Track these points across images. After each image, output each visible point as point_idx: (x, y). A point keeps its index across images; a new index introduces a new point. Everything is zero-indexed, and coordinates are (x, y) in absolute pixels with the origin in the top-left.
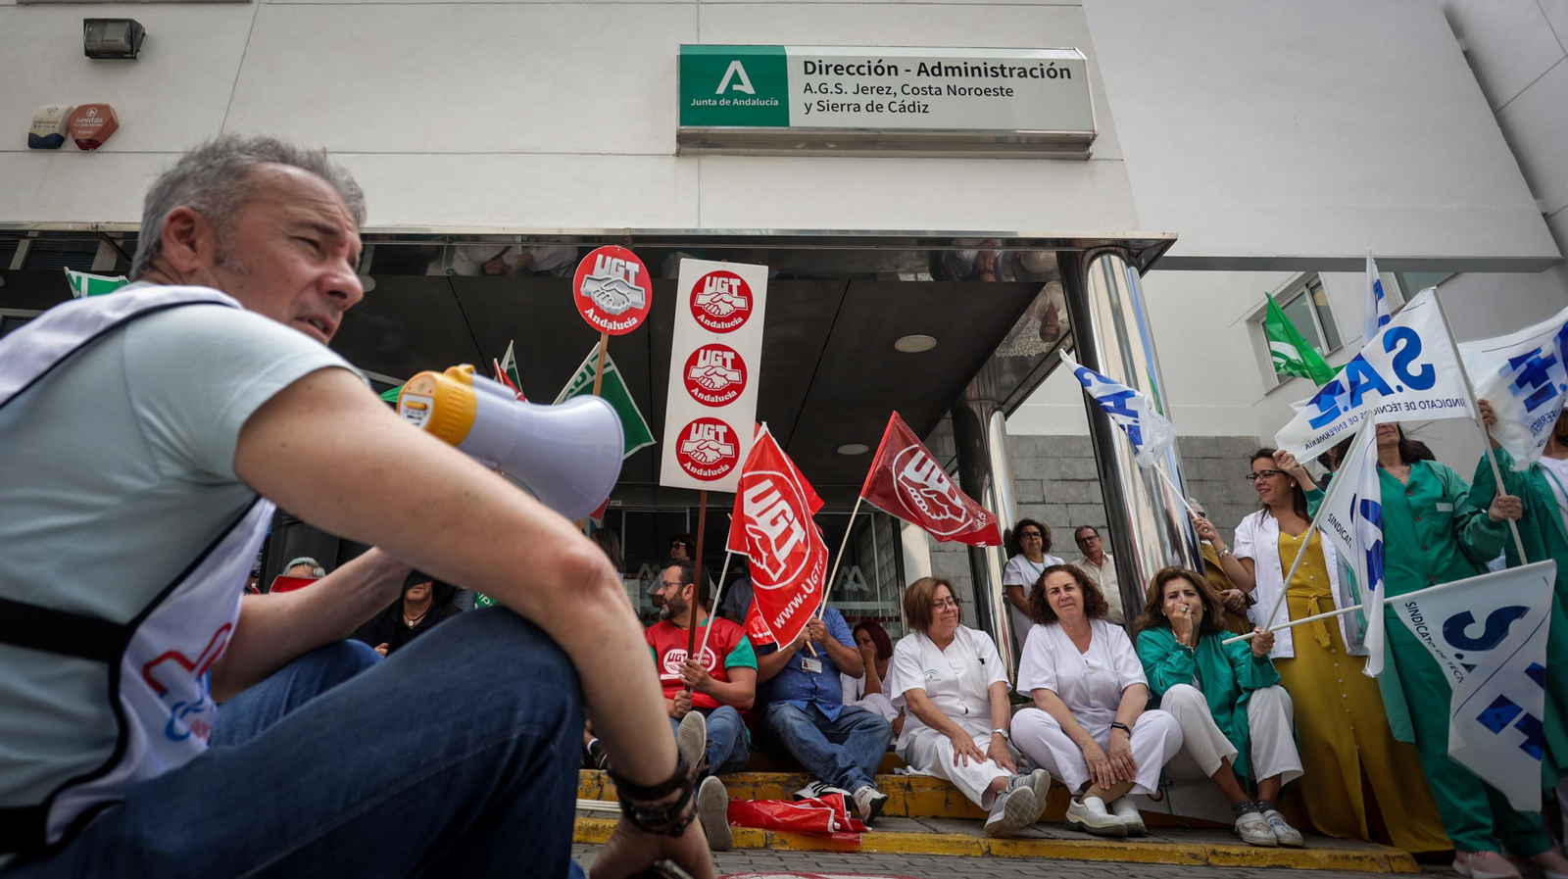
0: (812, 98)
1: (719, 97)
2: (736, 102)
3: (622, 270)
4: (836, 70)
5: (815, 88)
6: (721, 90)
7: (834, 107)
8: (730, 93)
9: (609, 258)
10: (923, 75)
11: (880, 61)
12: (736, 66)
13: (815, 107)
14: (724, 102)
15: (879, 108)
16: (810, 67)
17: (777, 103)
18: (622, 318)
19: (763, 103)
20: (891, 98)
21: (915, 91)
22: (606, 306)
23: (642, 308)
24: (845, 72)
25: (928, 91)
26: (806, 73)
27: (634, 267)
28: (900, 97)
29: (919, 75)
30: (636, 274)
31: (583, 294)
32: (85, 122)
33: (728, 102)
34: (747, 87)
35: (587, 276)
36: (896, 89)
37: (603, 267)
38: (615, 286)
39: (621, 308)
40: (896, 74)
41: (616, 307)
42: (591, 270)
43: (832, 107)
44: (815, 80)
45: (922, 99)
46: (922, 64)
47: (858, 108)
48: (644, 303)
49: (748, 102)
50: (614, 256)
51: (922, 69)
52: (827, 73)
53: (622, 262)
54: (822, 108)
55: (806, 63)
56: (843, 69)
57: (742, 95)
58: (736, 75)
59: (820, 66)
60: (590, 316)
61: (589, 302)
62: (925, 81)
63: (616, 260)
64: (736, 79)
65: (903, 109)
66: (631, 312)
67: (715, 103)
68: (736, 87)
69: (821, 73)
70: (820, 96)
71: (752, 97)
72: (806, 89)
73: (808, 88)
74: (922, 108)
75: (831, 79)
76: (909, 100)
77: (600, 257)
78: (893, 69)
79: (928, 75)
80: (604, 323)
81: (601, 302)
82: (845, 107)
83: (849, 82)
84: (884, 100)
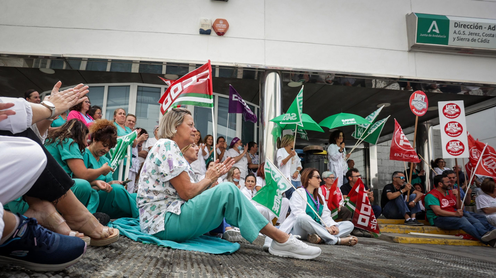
0: (456, 36)
1: (428, 34)
2: (433, 36)
3: (421, 97)
4: (464, 26)
5: (457, 32)
6: (429, 31)
7: (462, 39)
8: (432, 32)
9: (418, 94)
10: (490, 29)
11: (477, 24)
12: (434, 23)
13: (456, 39)
14: (430, 35)
15: (475, 40)
16: (457, 25)
17: (445, 37)
18: (421, 111)
19: (441, 37)
20: (479, 37)
21: (487, 35)
22: (418, 108)
23: (426, 108)
24: (466, 27)
25: (490, 35)
26: (455, 27)
27: (424, 97)
28: (482, 37)
29: (488, 30)
30: (425, 99)
31: (412, 105)
32: (219, 26)
33: (431, 36)
34: (437, 31)
35: (413, 100)
36: (481, 34)
37: (417, 97)
38: (419, 102)
39: (421, 109)
40: (482, 29)
41: (420, 108)
42: (413, 98)
43: (461, 39)
44: (457, 29)
45: (488, 38)
46: (490, 26)
47: (469, 40)
48: (426, 107)
49: (437, 36)
50: (419, 93)
51: (490, 28)
52: (461, 27)
53: (421, 95)
54: (458, 40)
55: (455, 23)
56: (466, 26)
57: (435, 33)
58: (434, 26)
59: (459, 25)
60: (414, 111)
61: (413, 107)
62: (490, 32)
63: (420, 95)
64: (434, 28)
65: (482, 41)
66: (423, 110)
67: (427, 36)
68: (434, 30)
69: (459, 27)
70: (458, 35)
71: (438, 34)
72: (454, 33)
73: (455, 32)
74: (488, 41)
75: (462, 29)
76: (484, 38)
77: (416, 94)
78: (481, 27)
79: (491, 30)
80: (417, 113)
81: (416, 107)
82: (465, 39)
83: (467, 31)
84: (476, 38)
